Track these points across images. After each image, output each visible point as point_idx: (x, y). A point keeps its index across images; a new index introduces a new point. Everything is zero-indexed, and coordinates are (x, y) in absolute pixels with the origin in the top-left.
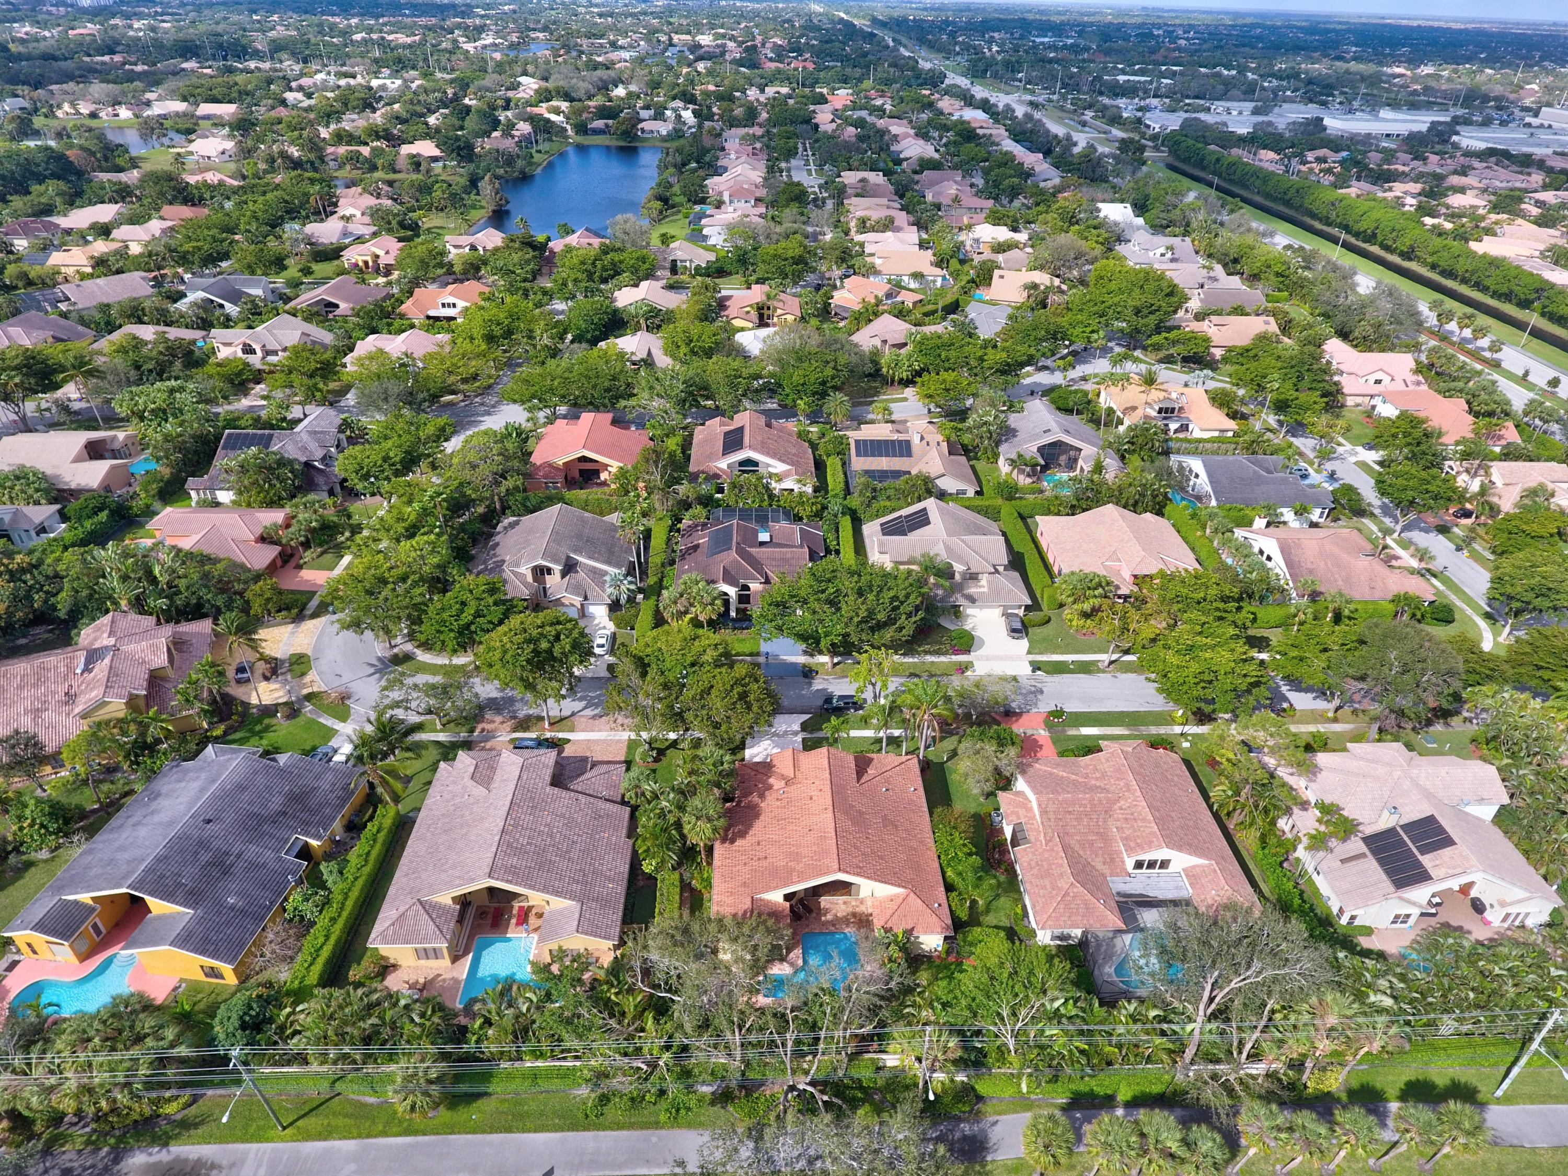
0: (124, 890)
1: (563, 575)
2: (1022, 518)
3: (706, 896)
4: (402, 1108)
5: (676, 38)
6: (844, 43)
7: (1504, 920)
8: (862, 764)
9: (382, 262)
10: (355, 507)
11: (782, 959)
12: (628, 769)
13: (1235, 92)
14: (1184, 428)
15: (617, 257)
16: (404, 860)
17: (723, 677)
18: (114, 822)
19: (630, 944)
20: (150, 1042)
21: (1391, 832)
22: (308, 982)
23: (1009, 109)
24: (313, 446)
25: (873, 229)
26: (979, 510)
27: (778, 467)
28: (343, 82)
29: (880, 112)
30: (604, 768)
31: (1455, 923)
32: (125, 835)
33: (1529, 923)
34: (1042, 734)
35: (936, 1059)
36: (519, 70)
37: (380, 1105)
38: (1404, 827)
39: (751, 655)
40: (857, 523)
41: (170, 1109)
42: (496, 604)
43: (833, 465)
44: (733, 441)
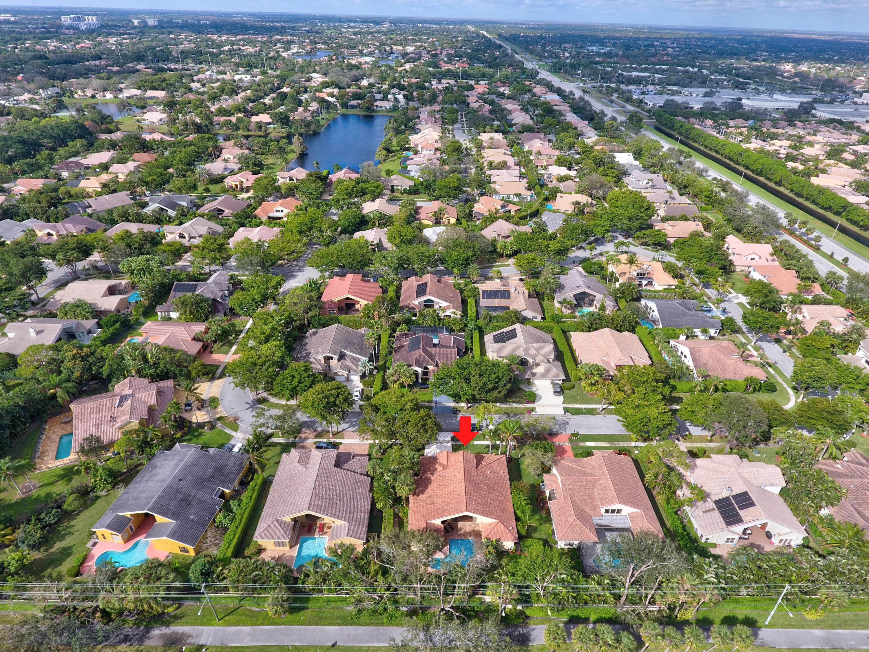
0: (146, 511)
1: (339, 360)
2: (564, 332)
3: (405, 520)
4: (271, 613)
5: (394, 48)
6: (484, 52)
7: (780, 542)
8: (479, 460)
9: (245, 185)
10: (237, 321)
11: (441, 551)
12: (370, 459)
13: (695, 83)
14: (650, 284)
15: (364, 185)
16: (268, 500)
17: (415, 416)
18: (137, 479)
19: (371, 542)
20: (163, 580)
21: (727, 499)
22: (227, 555)
23: (571, 93)
24: (217, 290)
25: (496, 168)
26: (542, 329)
27: (444, 304)
28: (220, 77)
29: (502, 95)
30: (358, 458)
31: (757, 543)
32: (142, 485)
33: (793, 544)
34: (567, 445)
35: (507, 598)
36: (312, 70)
37: (260, 612)
38: (734, 497)
39: (428, 402)
40: (482, 334)
41: (170, 610)
42: (308, 377)
43: (471, 302)
44: (421, 290)
